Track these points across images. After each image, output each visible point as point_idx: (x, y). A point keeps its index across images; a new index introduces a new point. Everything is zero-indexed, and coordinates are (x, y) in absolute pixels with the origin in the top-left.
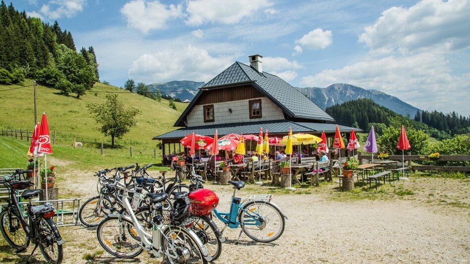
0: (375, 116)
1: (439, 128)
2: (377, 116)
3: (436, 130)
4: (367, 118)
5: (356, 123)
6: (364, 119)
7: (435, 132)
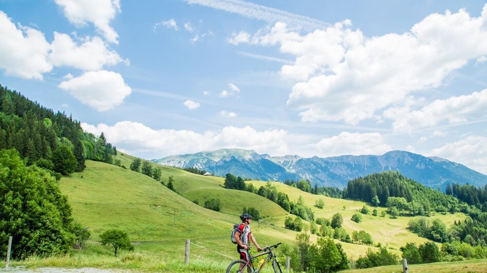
0: (397, 189)
1: (470, 203)
2: (399, 189)
3: (466, 205)
4: (388, 192)
5: (376, 196)
6: (385, 192)
7: (464, 207)
